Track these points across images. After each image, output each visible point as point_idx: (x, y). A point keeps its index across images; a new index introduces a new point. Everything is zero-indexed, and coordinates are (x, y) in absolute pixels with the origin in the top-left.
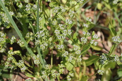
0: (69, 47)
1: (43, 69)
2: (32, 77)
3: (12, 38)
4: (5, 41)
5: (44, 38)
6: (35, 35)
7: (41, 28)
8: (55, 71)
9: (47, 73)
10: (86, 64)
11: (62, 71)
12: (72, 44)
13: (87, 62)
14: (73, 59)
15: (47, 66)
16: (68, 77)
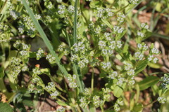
0: (116, 64)
3: (39, 52)
4: (29, 56)
5: (83, 52)
6: (71, 48)
7: (79, 38)
9: (87, 100)
10: (140, 88)
12: (122, 61)
13: (141, 86)
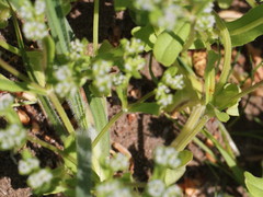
1: (61, 60)
2: (17, 89)
8: (107, 65)
11: (136, 66)
14: (179, 19)
15: (78, 45)
16: (161, 90)
